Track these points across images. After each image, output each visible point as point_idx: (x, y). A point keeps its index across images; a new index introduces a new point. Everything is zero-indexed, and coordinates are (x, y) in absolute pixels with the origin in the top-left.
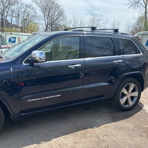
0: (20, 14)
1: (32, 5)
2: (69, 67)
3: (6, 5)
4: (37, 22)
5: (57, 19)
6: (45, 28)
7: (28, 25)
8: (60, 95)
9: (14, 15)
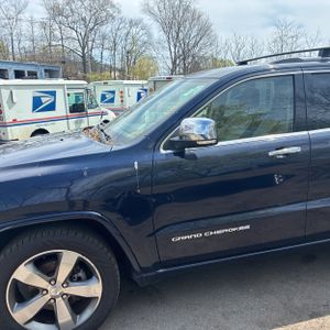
0: (118, 41)
1: (141, 21)
2: (270, 154)
3: (91, 25)
4: (154, 54)
5: (196, 44)
6: (171, 66)
7: (134, 63)
8: (248, 227)
9: (106, 46)
